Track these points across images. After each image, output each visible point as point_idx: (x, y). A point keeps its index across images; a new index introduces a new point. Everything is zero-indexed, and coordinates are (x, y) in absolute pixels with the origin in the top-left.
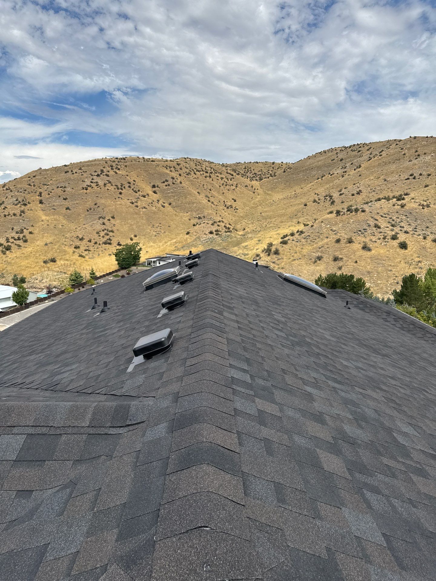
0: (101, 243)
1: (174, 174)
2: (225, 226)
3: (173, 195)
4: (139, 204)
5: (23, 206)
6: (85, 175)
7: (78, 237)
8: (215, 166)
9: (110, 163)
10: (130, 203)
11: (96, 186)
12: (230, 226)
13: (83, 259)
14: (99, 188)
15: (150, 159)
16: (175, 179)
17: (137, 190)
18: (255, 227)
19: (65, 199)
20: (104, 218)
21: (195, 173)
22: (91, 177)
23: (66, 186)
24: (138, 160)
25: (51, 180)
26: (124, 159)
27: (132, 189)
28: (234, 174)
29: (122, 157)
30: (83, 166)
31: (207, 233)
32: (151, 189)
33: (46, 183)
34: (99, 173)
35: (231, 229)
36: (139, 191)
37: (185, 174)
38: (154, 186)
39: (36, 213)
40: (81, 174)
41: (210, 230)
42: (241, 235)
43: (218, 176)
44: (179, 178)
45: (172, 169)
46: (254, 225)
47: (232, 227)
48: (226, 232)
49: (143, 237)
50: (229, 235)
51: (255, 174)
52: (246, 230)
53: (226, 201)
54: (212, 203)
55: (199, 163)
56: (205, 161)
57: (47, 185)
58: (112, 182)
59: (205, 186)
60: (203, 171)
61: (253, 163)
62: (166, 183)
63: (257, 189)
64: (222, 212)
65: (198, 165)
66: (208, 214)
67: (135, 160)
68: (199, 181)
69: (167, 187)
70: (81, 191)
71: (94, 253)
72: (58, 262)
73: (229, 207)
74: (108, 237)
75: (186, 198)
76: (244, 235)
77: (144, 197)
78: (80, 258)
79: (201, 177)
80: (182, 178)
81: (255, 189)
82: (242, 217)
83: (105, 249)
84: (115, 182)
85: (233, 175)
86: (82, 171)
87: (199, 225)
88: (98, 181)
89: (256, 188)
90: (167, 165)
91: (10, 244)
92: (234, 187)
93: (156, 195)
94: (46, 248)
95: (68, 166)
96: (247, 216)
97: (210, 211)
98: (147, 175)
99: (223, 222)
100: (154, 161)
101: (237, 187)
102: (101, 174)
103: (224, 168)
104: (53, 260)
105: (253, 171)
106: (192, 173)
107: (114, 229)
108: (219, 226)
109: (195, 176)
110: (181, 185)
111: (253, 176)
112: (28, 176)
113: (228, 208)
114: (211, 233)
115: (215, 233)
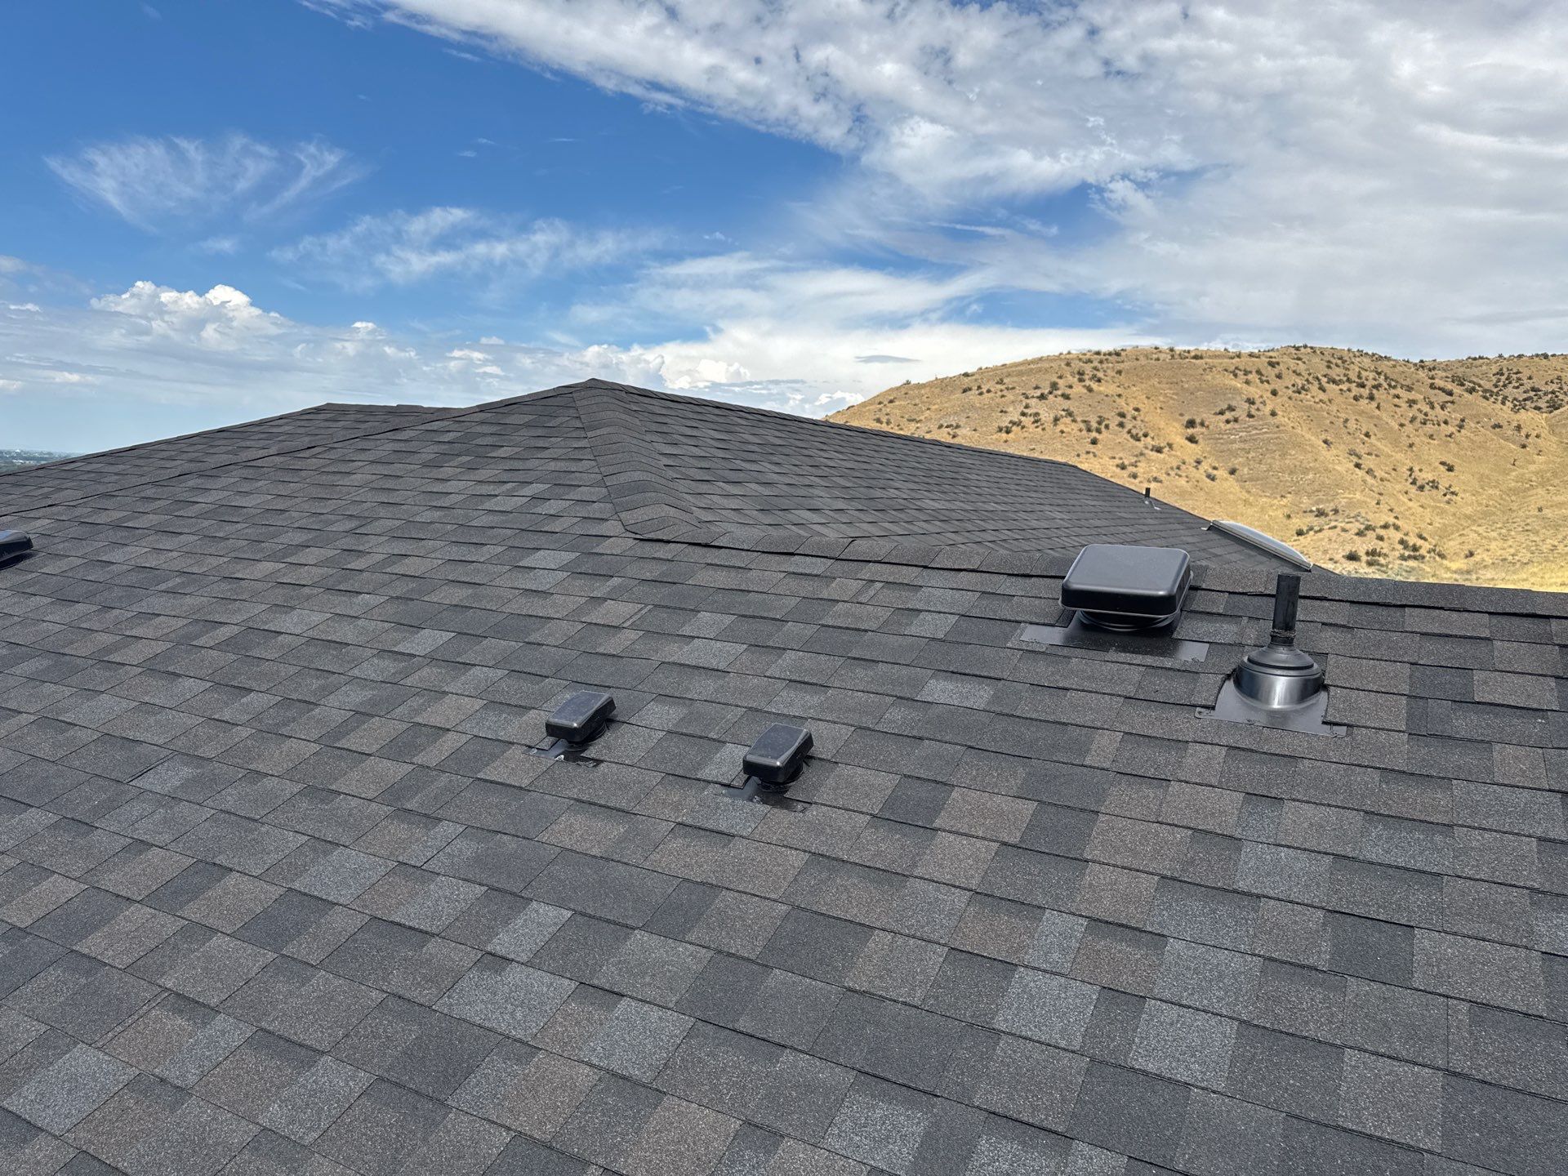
1: (1254, 391)
2: (1402, 542)
3: (1247, 446)
6: (1010, 396)
8: (1394, 366)
9: (1077, 365)
10: (1117, 466)
11: (1033, 423)
12: (1419, 542)
14: (1039, 429)
15: (1189, 352)
16: (1258, 404)
17: (1141, 434)
18: (1512, 551)
21: (1322, 389)
22: (1025, 402)
23: (960, 423)
24: (1155, 356)
25: (929, 409)
26: (1118, 354)
27: (1126, 430)
28: (1457, 390)
29: (1111, 349)
30: (1009, 375)
31: (1338, 557)
32: (1182, 430)
33: (913, 417)
34: (1046, 392)
35: (1423, 552)
36: (1145, 435)
37: (1290, 391)
38: (1191, 424)
40: (1000, 393)
41: (1348, 549)
42: (1455, 572)
43: (1398, 397)
44: (1268, 402)
45: (1253, 377)
46: (1510, 543)
47: (1425, 547)
48: (1403, 558)
50: (1413, 569)
51: (1533, 389)
52: (1477, 558)
53: (1416, 469)
54: (1369, 472)
55: (1340, 359)
56: (1361, 354)
57: (917, 422)
58: (1075, 413)
59: (1352, 425)
60: (1349, 381)
61: (1532, 357)
62: (1228, 415)
63: (1538, 436)
64: (1398, 500)
65: (1337, 365)
66: (1351, 504)
67: (1146, 357)
68: (1334, 408)
69: (1229, 426)
70: (994, 437)
73: (1427, 487)
75: (1283, 455)
76: (1468, 572)
77: (1159, 450)
79: (1340, 399)
80: (1278, 400)
81: (1527, 436)
82: (1468, 517)
84: (1082, 414)
85: (1450, 394)
86: (1003, 387)
87: (1316, 532)
88: (1041, 412)
89: (1534, 434)
90: (1239, 366)
92: (1451, 429)
93: (1193, 445)
95: (973, 375)
96: (1486, 514)
97: (1358, 496)
98: (1177, 394)
99: (1397, 528)
100: (1201, 358)
101: (1461, 427)
102: (1050, 393)
103: (1422, 374)
105: (1525, 381)
106: (1314, 388)
108: (1381, 538)
109: (1322, 395)
110: (1271, 420)
111: (1525, 396)
112: (877, 401)
113: (1421, 488)
114: (1353, 557)
115: (1364, 558)
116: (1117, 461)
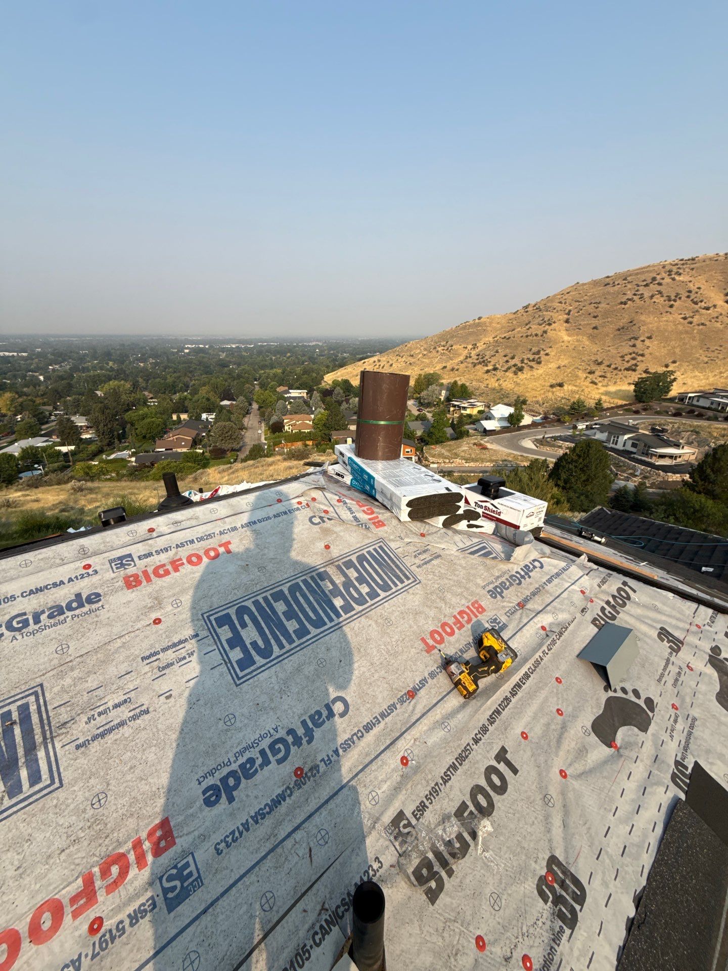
0: (623, 369)
4: (696, 320)
5: (547, 327)
7: (596, 360)
11: (640, 298)
13: (595, 386)
14: (642, 302)
17: (698, 301)
19: (595, 317)
20: (636, 339)
22: (637, 288)
23: (601, 301)
24: (715, 259)
25: (586, 295)
27: (690, 299)
32: (723, 297)
33: (579, 300)
34: (649, 282)
36: (701, 301)
39: (559, 333)
40: (624, 285)
49: (687, 364)
57: (580, 302)
58: (663, 292)
67: (710, 259)
70: (618, 307)
71: (610, 381)
72: (566, 387)
74: (634, 362)
77: (707, 309)
78: (591, 385)
83: (626, 377)
84: (667, 292)
86: (626, 282)
88: (644, 293)
91: (523, 365)
94: (558, 371)
95: (611, 277)
98: (724, 278)
102: (651, 283)
104: (561, 385)
107: (646, 352)
112: (561, 293)
116: (683, 316)
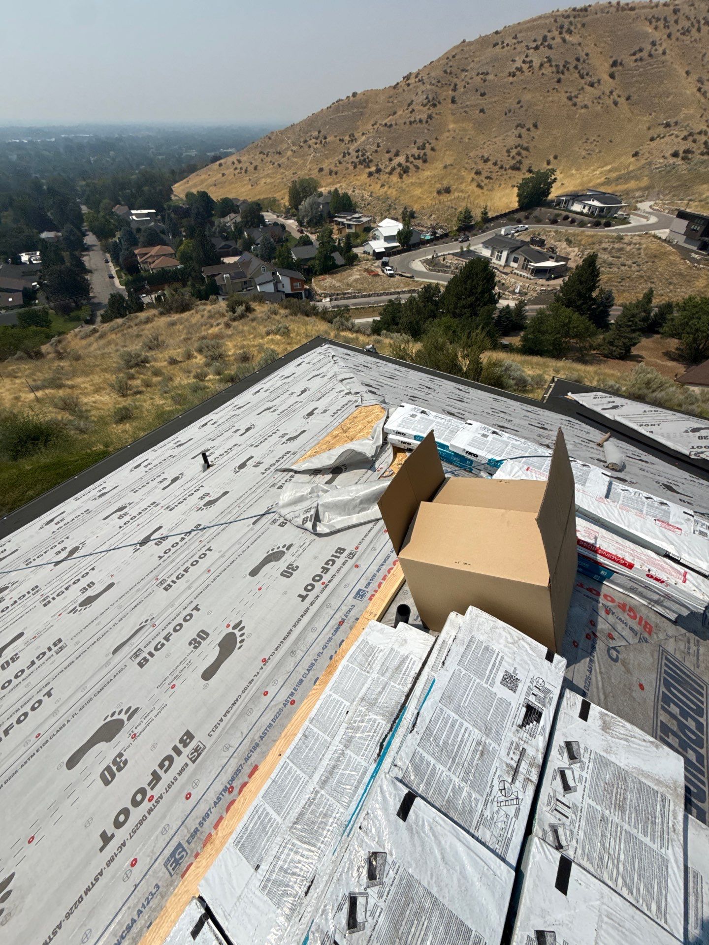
0: (508, 167)
1: (659, 35)
4: (580, 99)
5: (431, 108)
6: (519, 48)
7: (483, 156)
9: (560, 20)
10: (568, 98)
11: (529, 68)
13: (481, 191)
14: (531, 73)
16: (657, 46)
17: (585, 74)
19: (482, 95)
20: (523, 126)
21: (698, 30)
22: (526, 52)
23: (489, 71)
24: (607, 10)
25: (473, 61)
27: (578, 71)
29: (583, 6)
30: (520, 32)
31: (667, 155)
32: (608, 69)
33: (465, 68)
34: (540, 43)
36: (588, 74)
38: (615, 64)
39: (445, 118)
40: (513, 46)
41: (675, 149)
44: (664, 43)
48: (702, 154)
49: (566, 159)
50: (705, 160)
58: (553, 59)
62: (638, 55)
66: (686, 117)
67: (602, 10)
68: (700, 45)
69: (635, 64)
70: (506, 80)
71: (495, 183)
72: (452, 194)
74: (518, 158)
75: (660, 85)
77: (592, 85)
78: (477, 190)
80: (670, 41)
83: (510, 178)
84: (556, 60)
86: (516, 41)
87: (661, 138)
88: (534, 59)
90: (654, 14)
93: (611, 80)
94: (444, 172)
95: (500, 32)
97: (692, 112)
98: (612, 40)
100: (634, 9)
104: (448, 191)
106: (694, 29)
107: (532, 145)
109: (696, 36)
110: (661, 58)
112: (446, 57)
114: (675, 155)
115: (681, 155)
116: (568, 94)
